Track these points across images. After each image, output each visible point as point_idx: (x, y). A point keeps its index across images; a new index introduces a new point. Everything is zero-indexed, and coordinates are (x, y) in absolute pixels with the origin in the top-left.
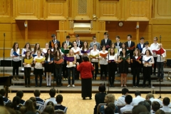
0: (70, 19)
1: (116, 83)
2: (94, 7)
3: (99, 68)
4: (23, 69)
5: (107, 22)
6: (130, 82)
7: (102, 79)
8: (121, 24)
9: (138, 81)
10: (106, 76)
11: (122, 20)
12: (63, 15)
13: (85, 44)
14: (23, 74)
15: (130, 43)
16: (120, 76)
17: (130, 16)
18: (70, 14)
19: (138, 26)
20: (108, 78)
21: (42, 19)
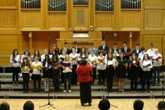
0: (70, 29)
1: (113, 88)
2: (92, 19)
3: (97, 74)
4: (21, 75)
5: (103, 32)
6: (128, 87)
7: (100, 83)
8: (115, 35)
9: (136, 86)
10: (104, 81)
11: (117, 30)
12: (63, 26)
13: (83, 50)
14: (22, 79)
15: (126, 49)
16: (118, 81)
17: (124, 26)
18: (69, 26)
19: (131, 36)
20: (106, 83)
21: (45, 30)
